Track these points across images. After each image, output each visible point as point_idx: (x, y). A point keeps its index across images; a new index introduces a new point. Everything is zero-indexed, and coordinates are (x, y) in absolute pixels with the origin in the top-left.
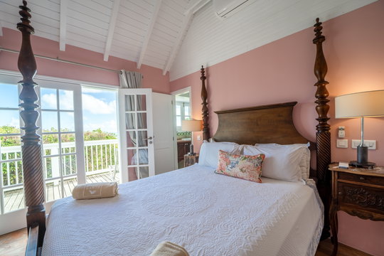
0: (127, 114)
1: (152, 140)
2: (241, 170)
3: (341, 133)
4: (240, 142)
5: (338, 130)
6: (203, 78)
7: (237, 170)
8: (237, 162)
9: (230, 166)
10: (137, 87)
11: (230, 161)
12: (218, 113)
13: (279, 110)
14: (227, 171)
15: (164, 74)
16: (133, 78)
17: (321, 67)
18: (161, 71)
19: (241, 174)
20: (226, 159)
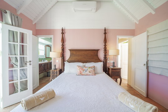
0: (10, 44)
1: (31, 63)
2: (89, 72)
3: (109, 59)
4: (83, 62)
5: (108, 58)
6: (63, 33)
7: (88, 72)
8: (87, 70)
9: (85, 71)
10: (19, 26)
11: (84, 69)
12: (70, 50)
13: (94, 51)
14: (83, 73)
15: (34, 24)
16: (16, 19)
17: (105, 41)
18: (32, 21)
19: (89, 74)
20: (82, 69)
